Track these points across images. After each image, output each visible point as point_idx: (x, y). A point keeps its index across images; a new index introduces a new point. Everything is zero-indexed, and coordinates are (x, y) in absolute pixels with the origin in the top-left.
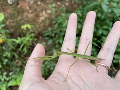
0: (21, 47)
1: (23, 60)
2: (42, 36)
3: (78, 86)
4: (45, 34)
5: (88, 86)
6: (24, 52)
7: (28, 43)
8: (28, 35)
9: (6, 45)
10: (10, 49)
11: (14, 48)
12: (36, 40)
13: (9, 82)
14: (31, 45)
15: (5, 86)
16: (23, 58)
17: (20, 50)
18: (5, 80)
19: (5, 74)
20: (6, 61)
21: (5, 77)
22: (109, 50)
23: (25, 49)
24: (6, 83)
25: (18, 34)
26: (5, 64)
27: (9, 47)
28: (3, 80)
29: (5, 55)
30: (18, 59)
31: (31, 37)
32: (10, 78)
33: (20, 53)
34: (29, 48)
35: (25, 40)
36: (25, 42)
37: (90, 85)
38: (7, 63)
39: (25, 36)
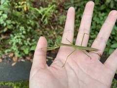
0: (43, 17)
1: (43, 30)
2: (63, 8)
3: (73, 70)
4: (66, 6)
5: (81, 69)
6: (45, 23)
7: (49, 13)
8: (49, 6)
9: (29, 13)
10: (33, 18)
11: (36, 17)
12: (57, 11)
13: (31, 47)
14: (51, 16)
15: (27, 49)
16: (43, 28)
17: (42, 20)
18: (28, 45)
19: (29, 39)
20: (30, 28)
21: (28, 42)
22: (102, 38)
23: (46, 20)
24: (29, 47)
25: (40, 4)
26: (28, 30)
27: (32, 16)
28: (27, 44)
29: (28, 23)
30: (39, 28)
31: (53, 8)
32: (33, 44)
33: (42, 23)
34: (49, 19)
35: (46, 10)
36: (46, 12)
37: (83, 69)
38: (30, 30)
39: (47, 6)
